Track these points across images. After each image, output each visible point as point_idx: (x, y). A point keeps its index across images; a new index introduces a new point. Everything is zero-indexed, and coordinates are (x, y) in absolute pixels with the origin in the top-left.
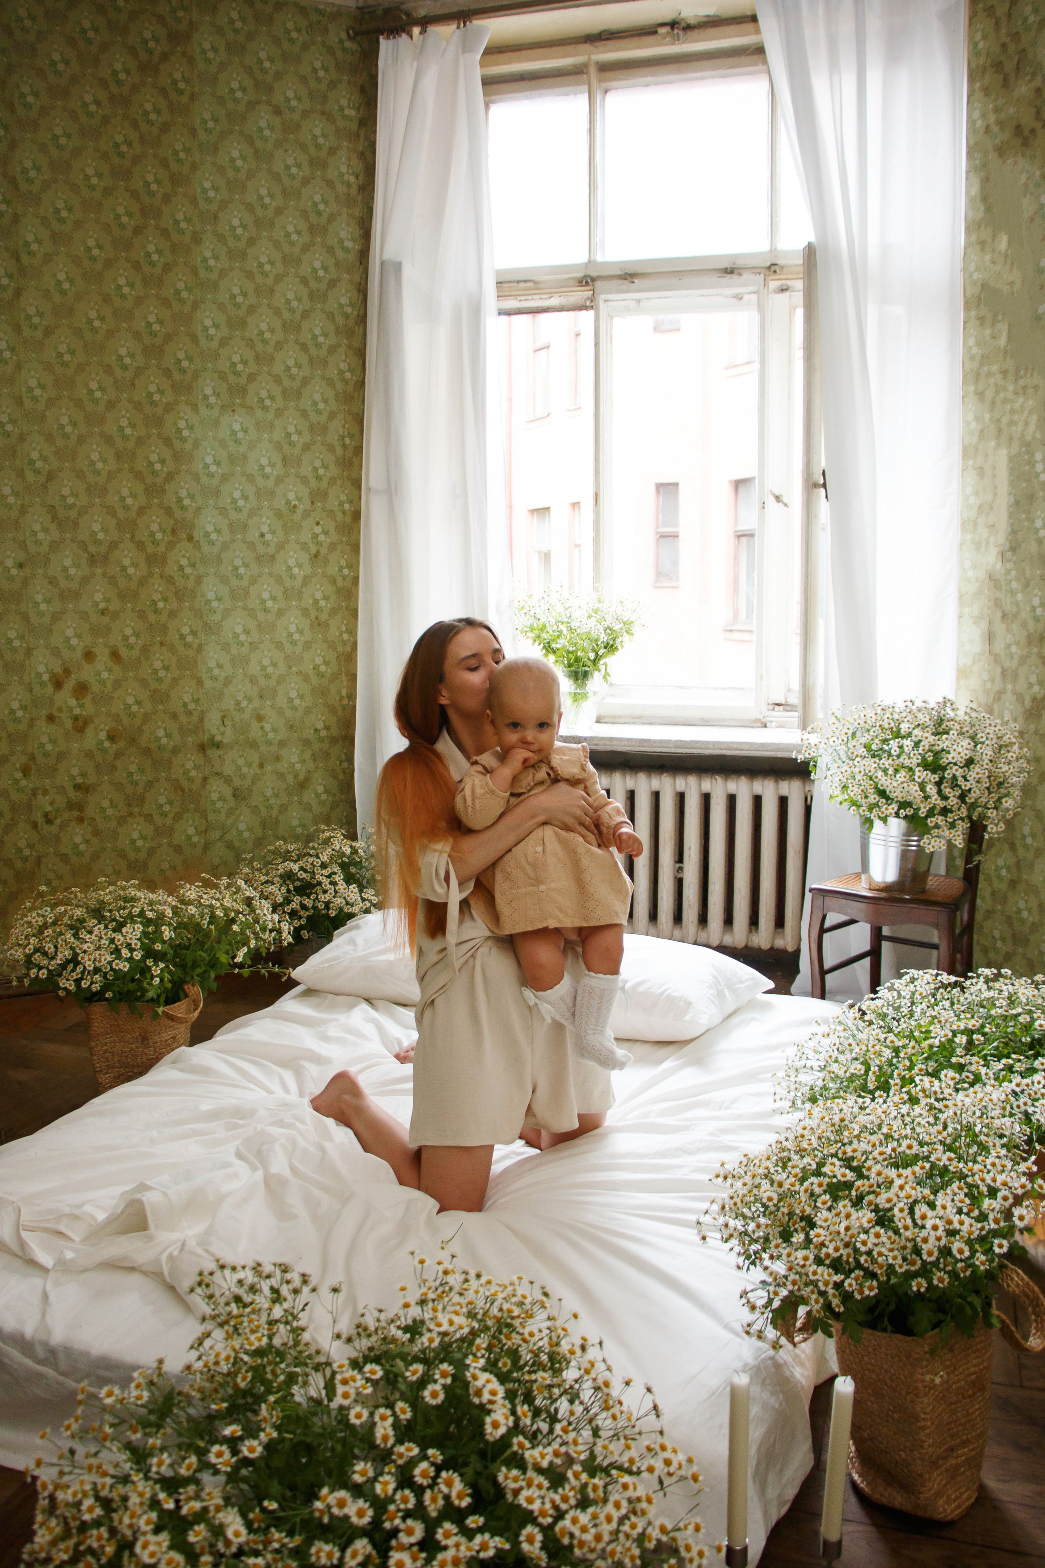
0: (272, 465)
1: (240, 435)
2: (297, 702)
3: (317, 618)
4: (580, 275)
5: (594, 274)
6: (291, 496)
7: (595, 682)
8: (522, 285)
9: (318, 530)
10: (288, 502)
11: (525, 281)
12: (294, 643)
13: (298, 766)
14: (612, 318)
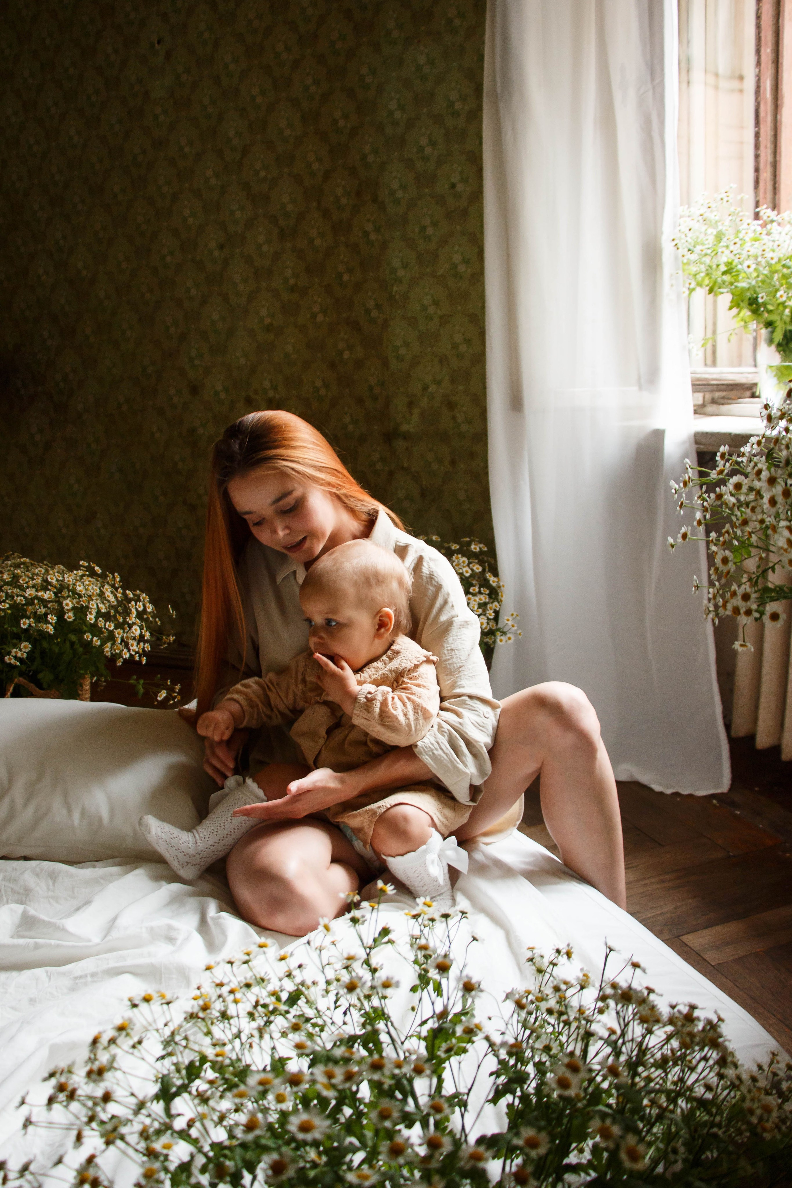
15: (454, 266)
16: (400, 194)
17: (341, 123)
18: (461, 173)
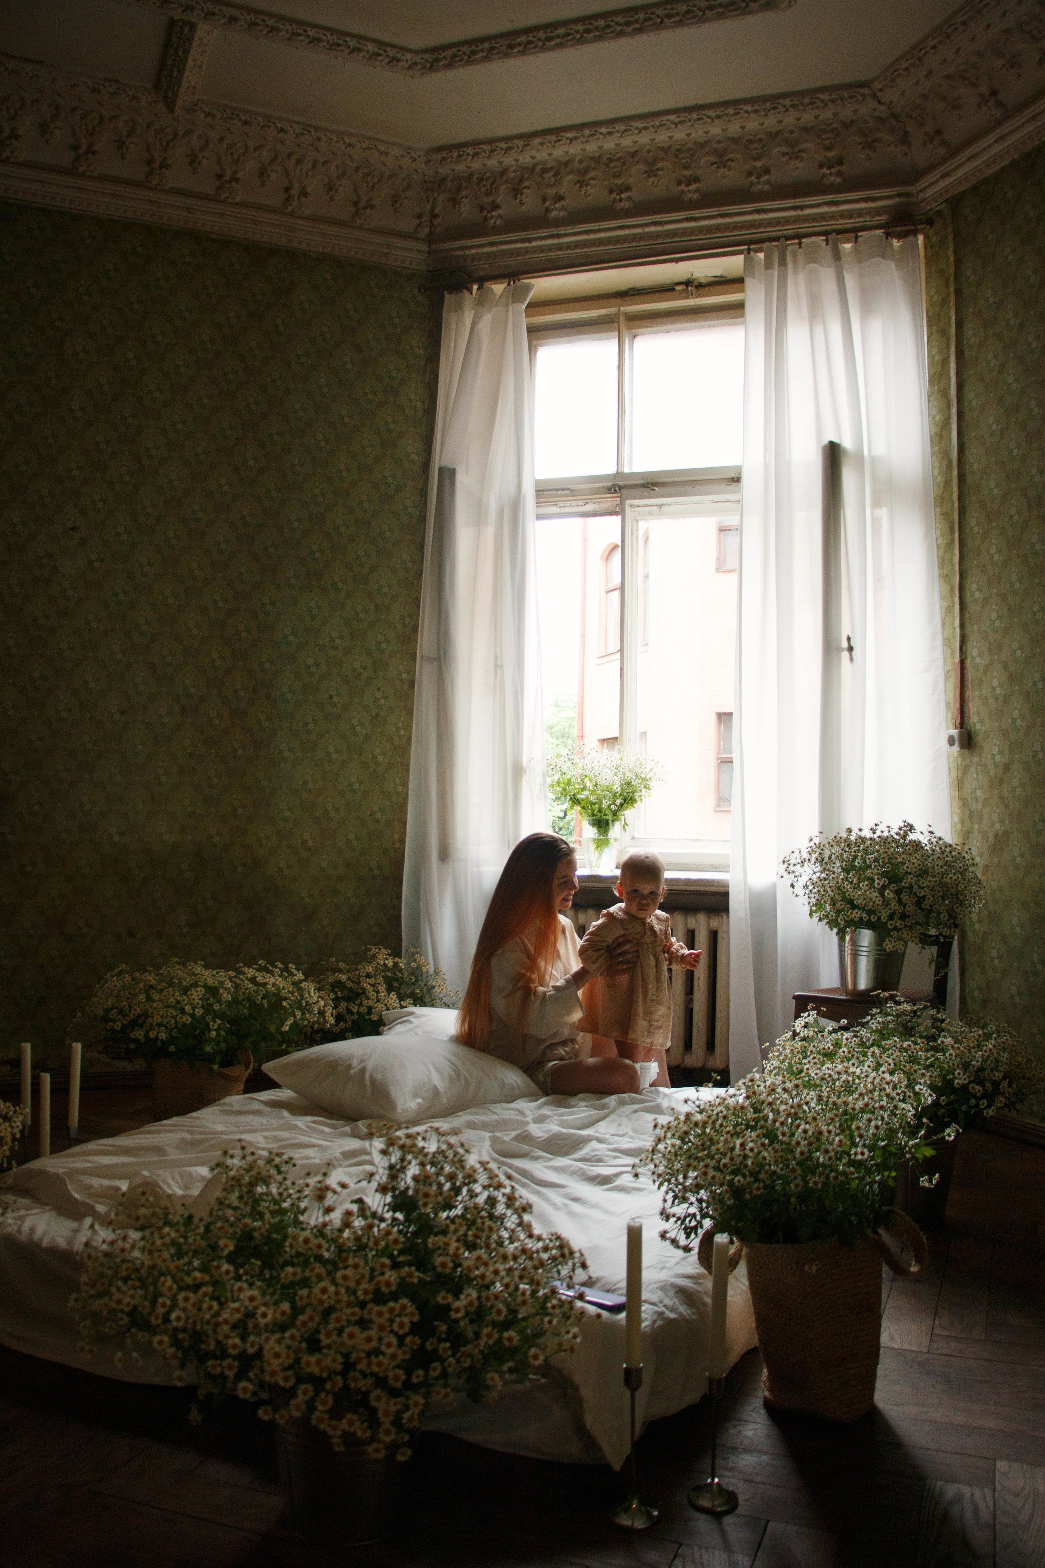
0: (341, 638)
1: (315, 611)
2: (355, 843)
3: (375, 771)
4: (609, 484)
5: (621, 483)
6: (357, 665)
7: (615, 831)
8: (559, 492)
9: (379, 695)
10: (354, 670)
11: (563, 489)
12: (354, 792)
13: (353, 900)
14: (637, 521)
15: (329, 754)
16: (289, 696)
17: (244, 635)
18: (337, 689)
